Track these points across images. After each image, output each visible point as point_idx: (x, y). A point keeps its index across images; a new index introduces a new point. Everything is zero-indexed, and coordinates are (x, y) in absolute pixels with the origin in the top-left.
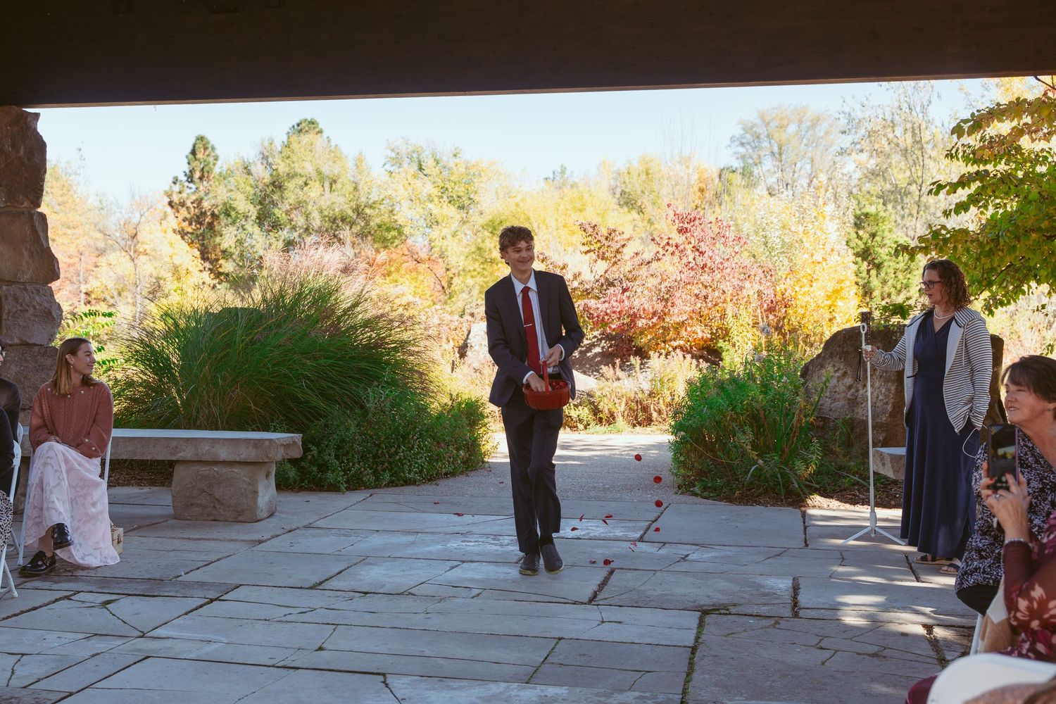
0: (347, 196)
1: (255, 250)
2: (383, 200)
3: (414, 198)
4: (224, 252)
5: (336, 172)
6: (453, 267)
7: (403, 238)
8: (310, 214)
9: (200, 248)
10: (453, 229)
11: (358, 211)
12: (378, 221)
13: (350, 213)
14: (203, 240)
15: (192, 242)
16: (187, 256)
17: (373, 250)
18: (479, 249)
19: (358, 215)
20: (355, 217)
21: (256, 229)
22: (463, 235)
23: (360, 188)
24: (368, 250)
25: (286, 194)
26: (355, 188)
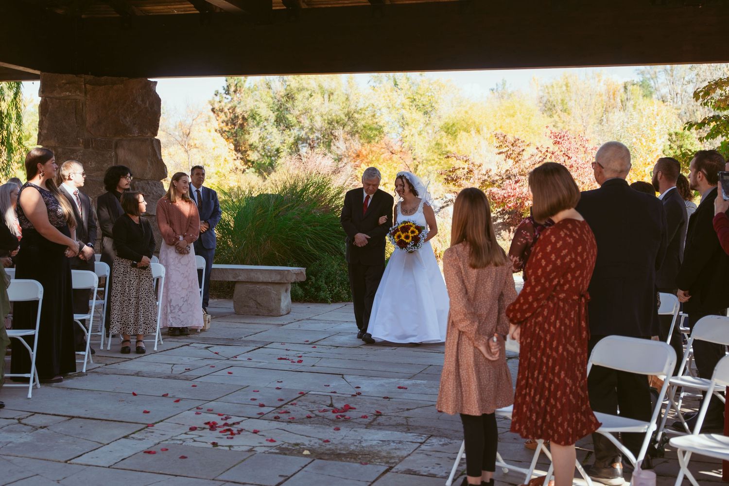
0: (341, 104)
1: (273, 145)
2: (367, 108)
3: (390, 106)
4: (251, 145)
5: (333, 87)
6: (418, 157)
7: (382, 136)
8: (313, 117)
9: (234, 142)
10: (419, 129)
11: (349, 115)
12: (363, 123)
13: (343, 116)
14: (236, 136)
15: (228, 138)
16: (225, 148)
17: (360, 144)
18: (437, 144)
19: (349, 118)
20: (346, 120)
21: (275, 130)
22: (426, 133)
23: (350, 98)
24: (356, 144)
25: (296, 103)
26: (347, 99)
